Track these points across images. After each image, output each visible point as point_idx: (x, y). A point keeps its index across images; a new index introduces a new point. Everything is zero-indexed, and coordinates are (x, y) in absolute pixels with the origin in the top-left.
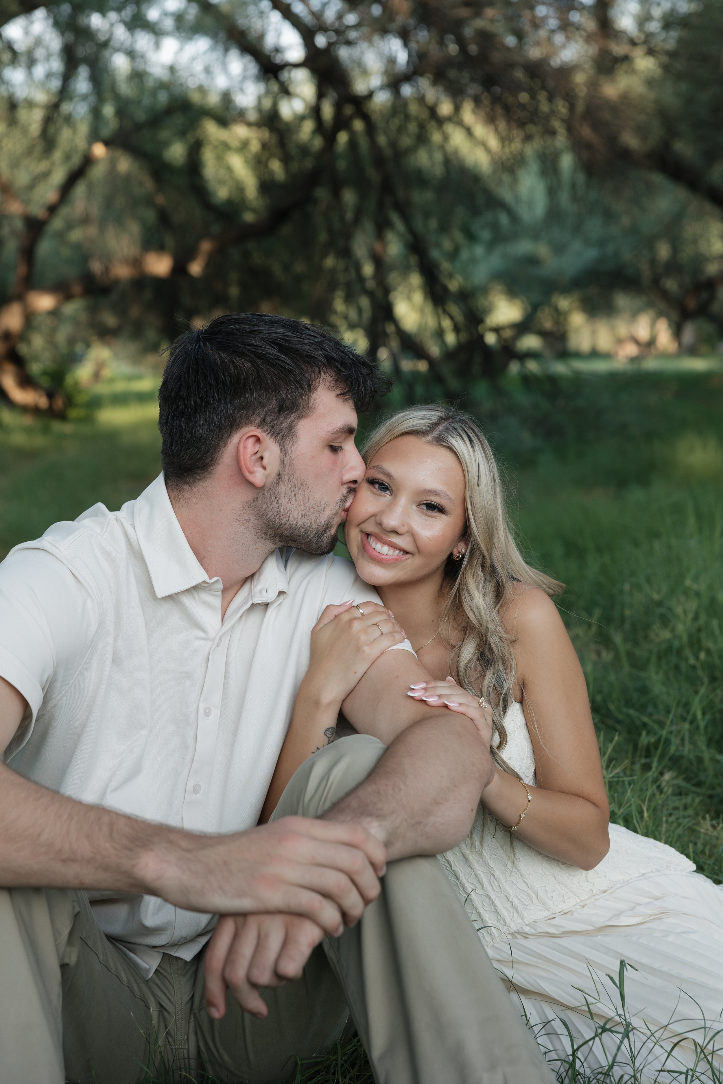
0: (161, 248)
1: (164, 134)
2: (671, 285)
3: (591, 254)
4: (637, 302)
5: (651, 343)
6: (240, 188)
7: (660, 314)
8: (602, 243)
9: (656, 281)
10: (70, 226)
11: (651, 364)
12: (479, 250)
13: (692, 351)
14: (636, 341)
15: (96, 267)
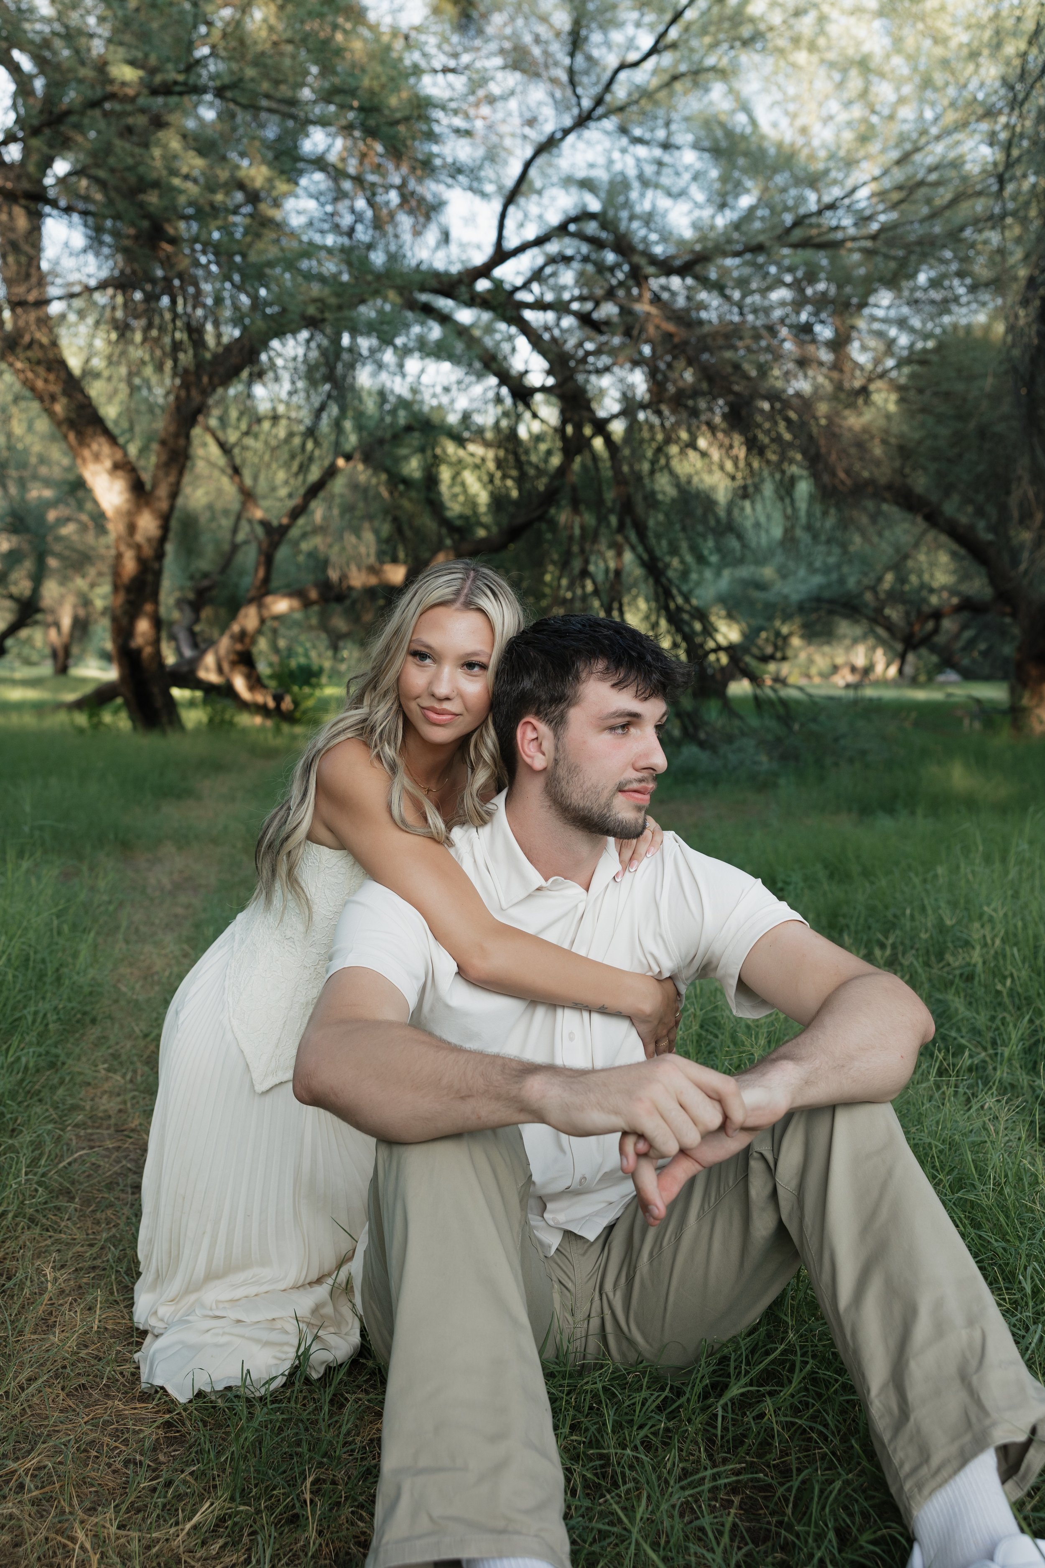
0: (395, 560)
1: (403, 451)
2: (894, 613)
3: (817, 580)
4: (858, 631)
5: (868, 670)
6: (472, 503)
9: (879, 610)
10: (304, 536)
11: (869, 692)
13: (914, 682)
14: (853, 669)
15: (334, 575)
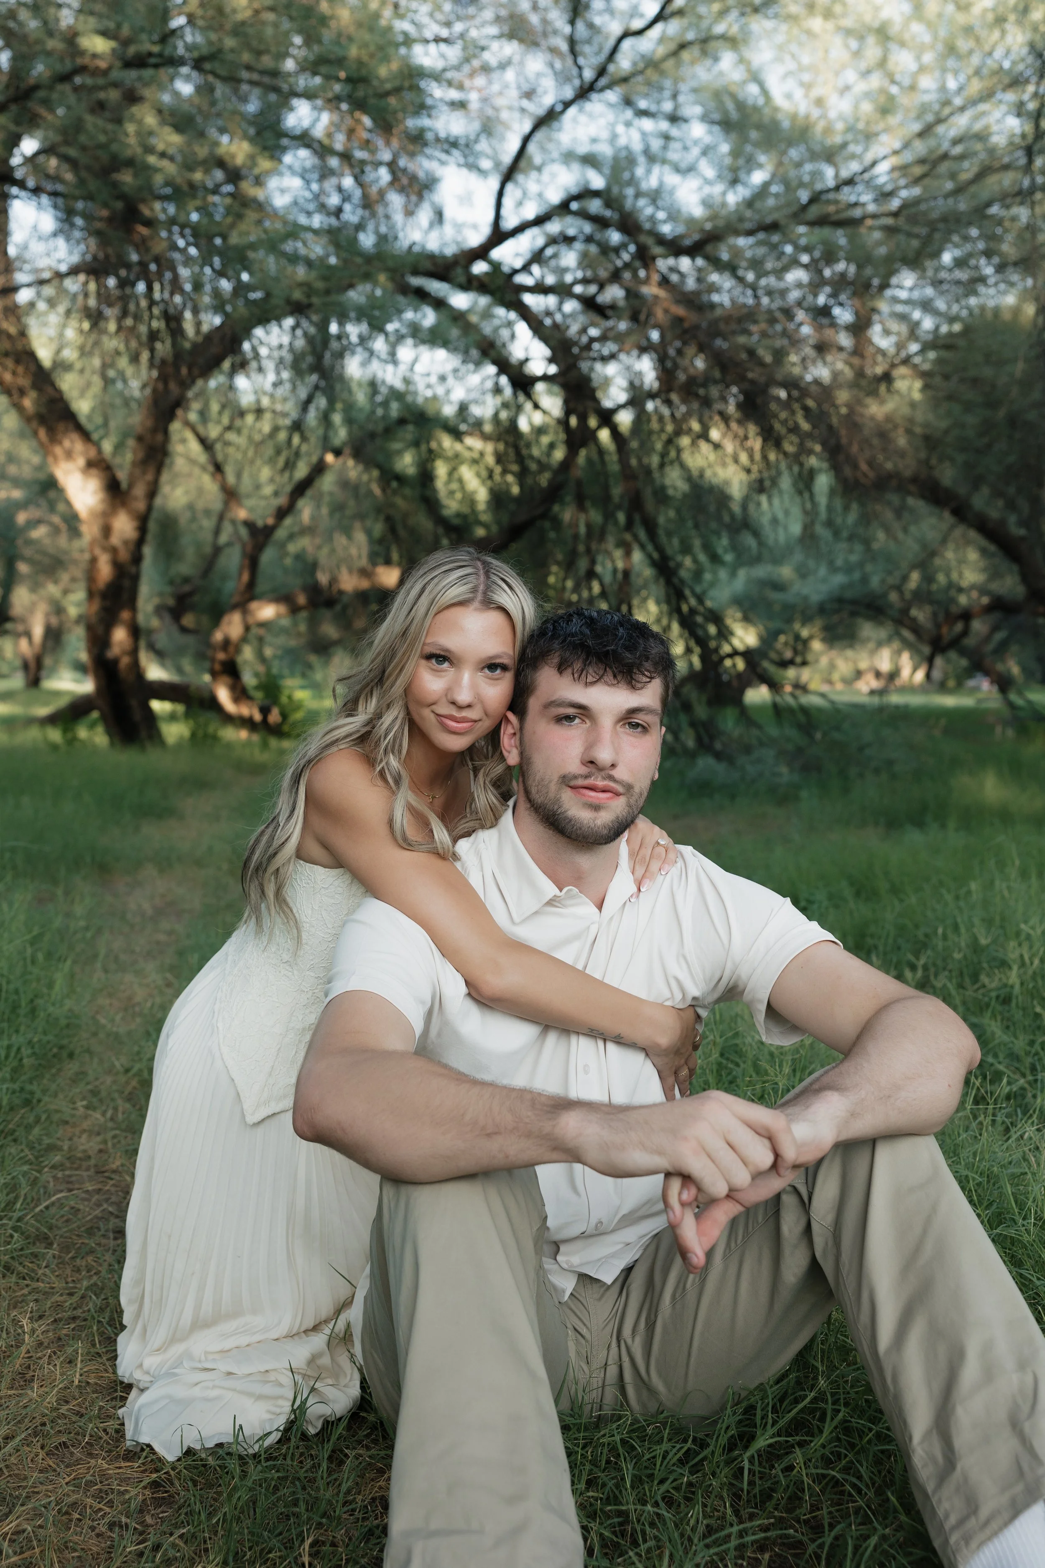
0: (388, 562)
1: (396, 446)
4: (883, 633)
5: (893, 675)
6: (470, 500)
7: (907, 645)
8: (848, 569)
9: (905, 612)
11: (895, 699)
12: (723, 574)
13: (942, 687)
15: (323, 578)
